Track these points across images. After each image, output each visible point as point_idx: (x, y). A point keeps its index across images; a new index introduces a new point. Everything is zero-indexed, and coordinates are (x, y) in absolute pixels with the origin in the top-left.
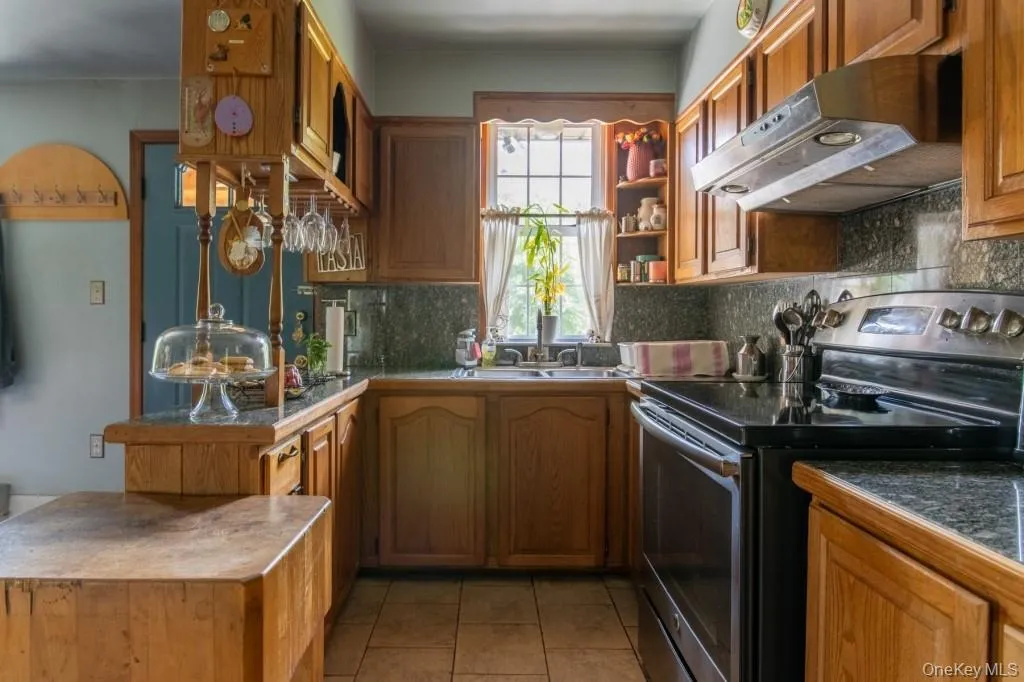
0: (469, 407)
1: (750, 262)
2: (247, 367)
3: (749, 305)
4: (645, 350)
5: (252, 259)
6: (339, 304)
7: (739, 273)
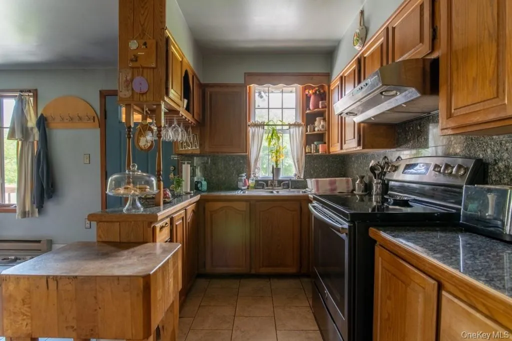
0: (243, 206)
1: (359, 145)
2: (147, 190)
3: (361, 163)
4: (317, 182)
5: (149, 145)
6: (188, 163)
7: (355, 149)
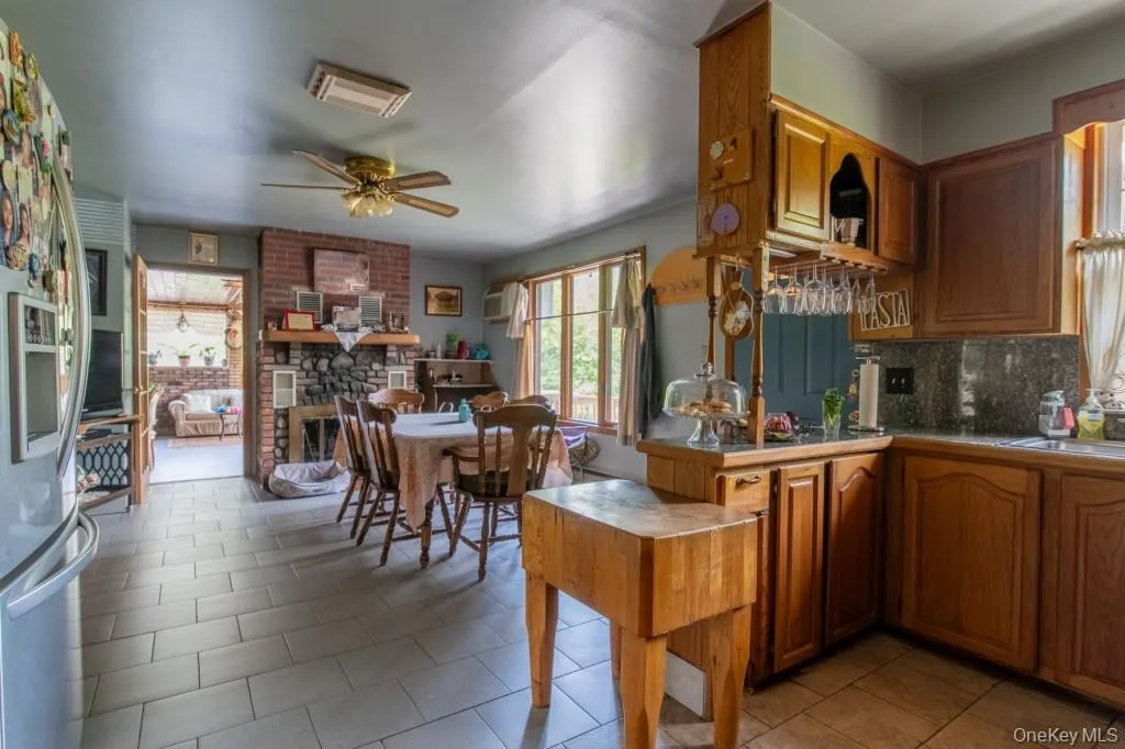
0: (1017, 480)
2: (724, 410)
5: (741, 327)
6: (874, 362)
